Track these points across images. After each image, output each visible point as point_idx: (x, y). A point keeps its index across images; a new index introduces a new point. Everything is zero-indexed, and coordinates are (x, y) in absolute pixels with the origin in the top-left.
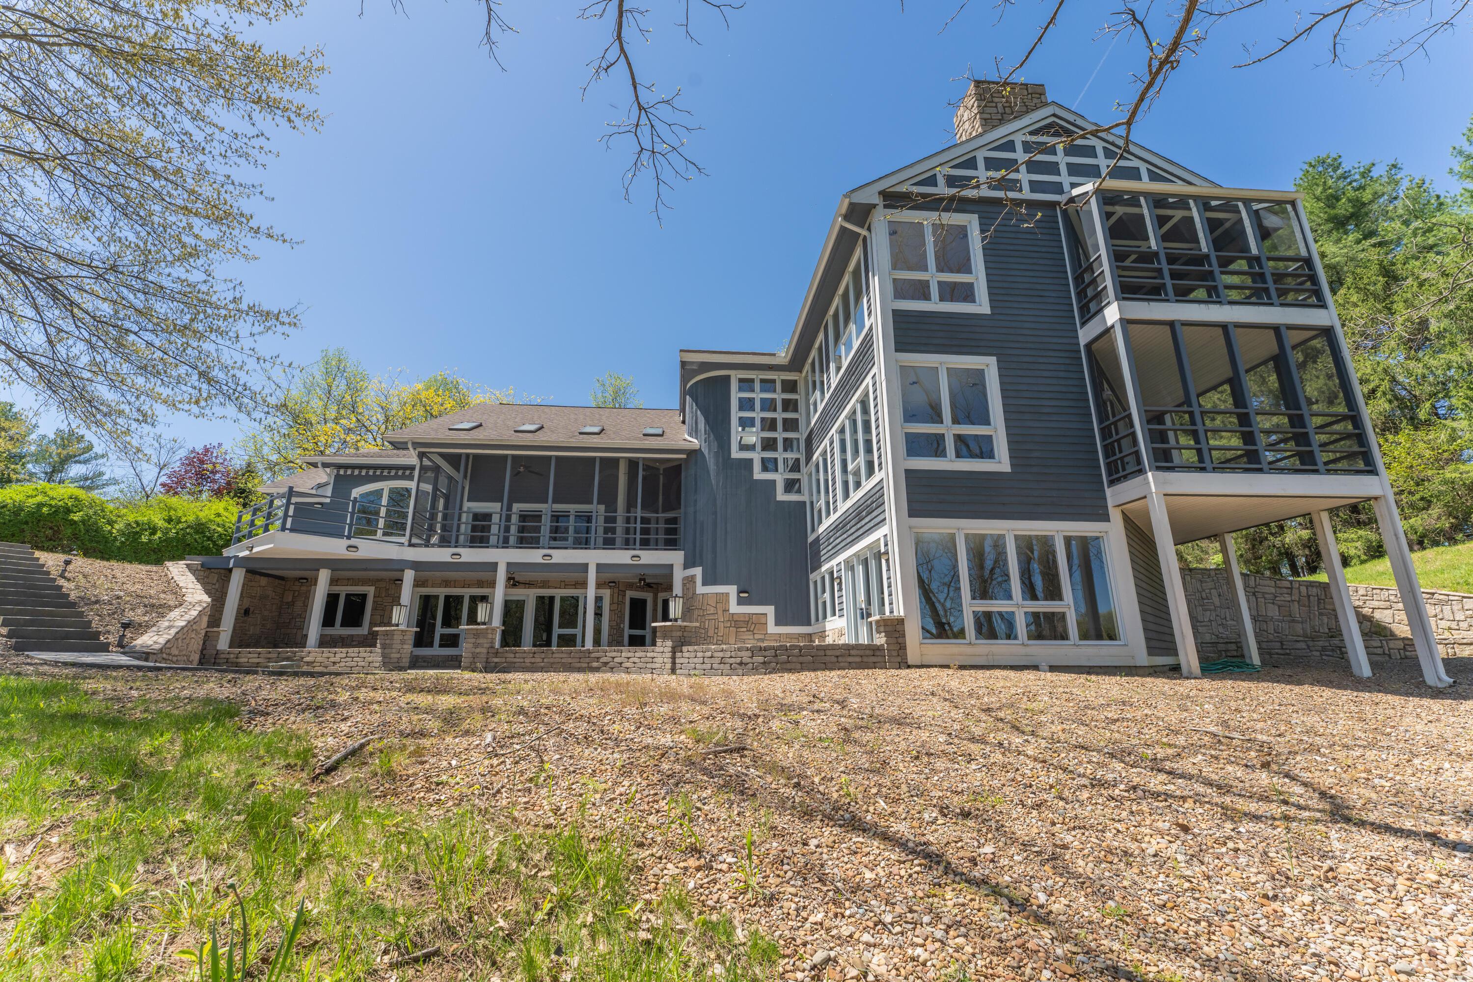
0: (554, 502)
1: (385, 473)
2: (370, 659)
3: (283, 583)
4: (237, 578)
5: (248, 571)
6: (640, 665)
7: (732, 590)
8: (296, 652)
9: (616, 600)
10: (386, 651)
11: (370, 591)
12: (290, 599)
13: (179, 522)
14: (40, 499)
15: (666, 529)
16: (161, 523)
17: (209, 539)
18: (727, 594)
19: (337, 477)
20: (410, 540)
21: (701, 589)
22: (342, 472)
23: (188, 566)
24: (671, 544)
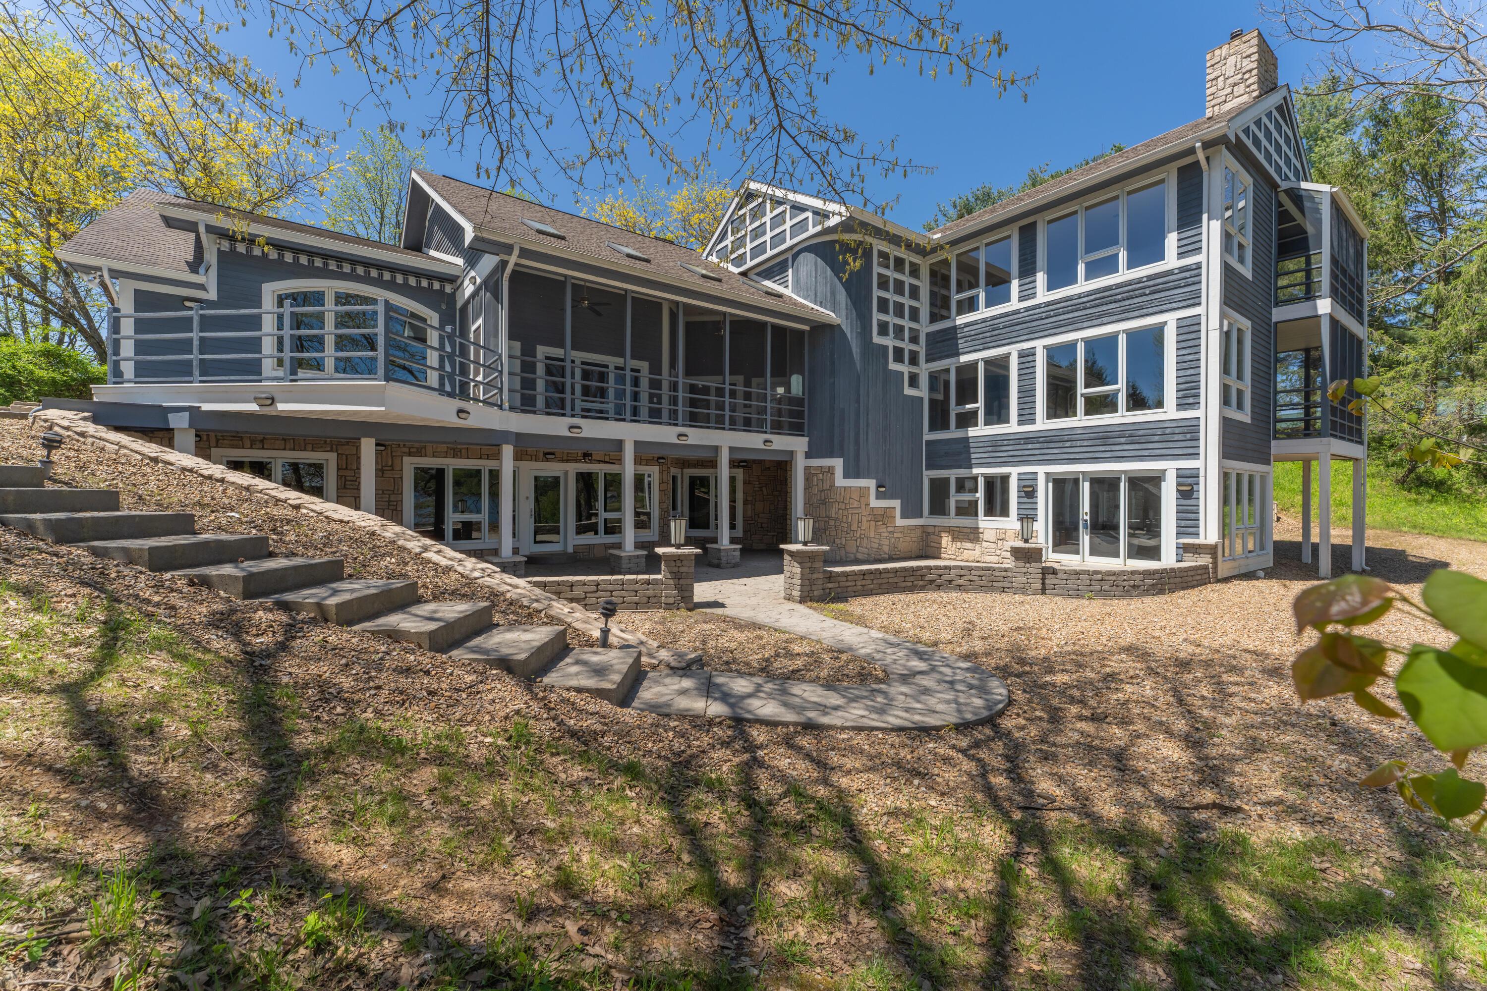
6: (982, 583)
7: (870, 484)
18: (867, 488)
19: (226, 254)
21: (840, 482)
24: (797, 429)
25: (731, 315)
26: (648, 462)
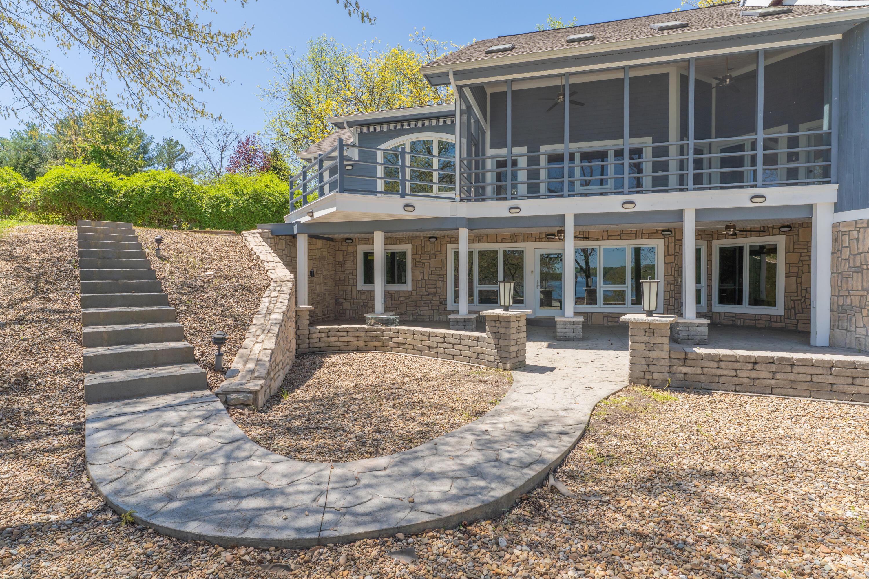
0: (571, 141)
1: (405, 127)
2: (479, 349)
3: (333, 243)
4: (302, 242)
5: (310, 236)
8: (383, 331)
9: (671, 251)
10: (501, 342)
11: (408, 248)
12: (341, 259)
13: (243, 194)
14: (152, 183)
16: (231, 197)
17: (266, 206)
19: (361, 134)
20: (460, 195)
22: (365, 130)
23: (260, 233)
25: (696, 59)
26: (651, 235)
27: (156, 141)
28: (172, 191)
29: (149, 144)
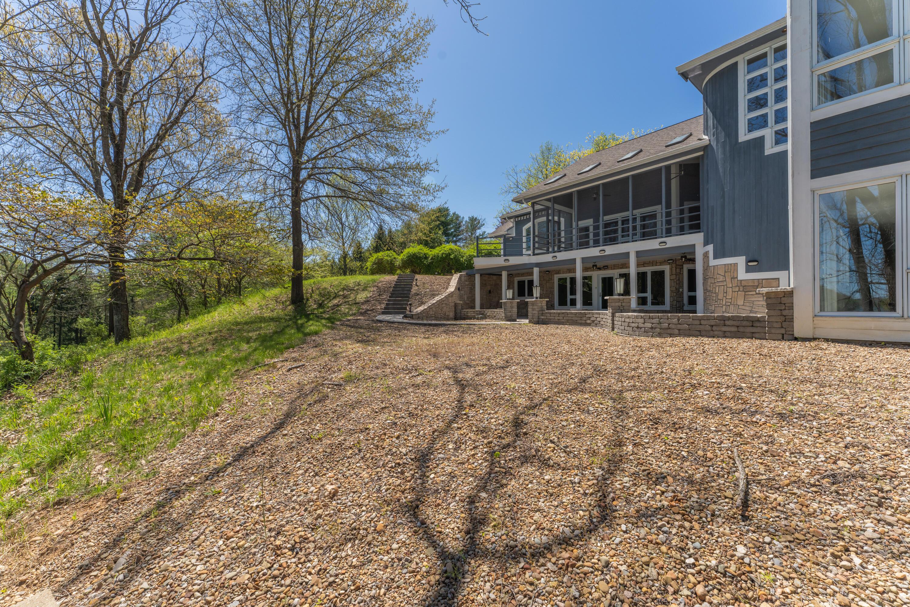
4: (477, 278)
5: (481, 275)
7: (741, 261)
9: (674, 272)
15: (690, 217)
18: (736, 265)
19: (515, 222)
20: (534, 252)
21: (713, 262)
22: (517, 219)
23: (461, 275)
24: (696, 228)
26: (661, 263)
27: (465, 220)
28: (450, 254)
29: (462, 222)
